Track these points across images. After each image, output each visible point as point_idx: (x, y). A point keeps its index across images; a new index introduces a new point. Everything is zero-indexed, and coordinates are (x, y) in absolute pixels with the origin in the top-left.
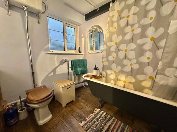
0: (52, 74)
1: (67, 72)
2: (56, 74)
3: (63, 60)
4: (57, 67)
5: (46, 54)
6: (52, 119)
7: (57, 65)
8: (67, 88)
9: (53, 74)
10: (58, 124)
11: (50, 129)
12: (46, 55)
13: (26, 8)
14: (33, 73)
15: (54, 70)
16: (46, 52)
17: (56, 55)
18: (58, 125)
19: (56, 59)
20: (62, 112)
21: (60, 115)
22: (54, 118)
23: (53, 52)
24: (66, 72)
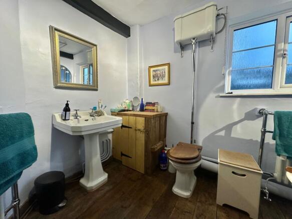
0: (223, 133)
1: (259, 140)
2: (233, 135)
3: (256, 109)
4: (236, 123)
5: (216, 97)
6: (186, 199)
7: (237, 119)
8: (233, 172)
9: (225, 134)
10: (185, 212)
11: (175, 206)
12: (217, 99)
13: (194, 41)
14: (193, 123)
15: (229, 128)
16: (217, 95)
17: (239, 99)
18: (184, 214)
19: (235, 106)
20: (206, 206)
21: (198, 207)
22: (190, 201)
23: (232, 93)
24: (254, 139)
